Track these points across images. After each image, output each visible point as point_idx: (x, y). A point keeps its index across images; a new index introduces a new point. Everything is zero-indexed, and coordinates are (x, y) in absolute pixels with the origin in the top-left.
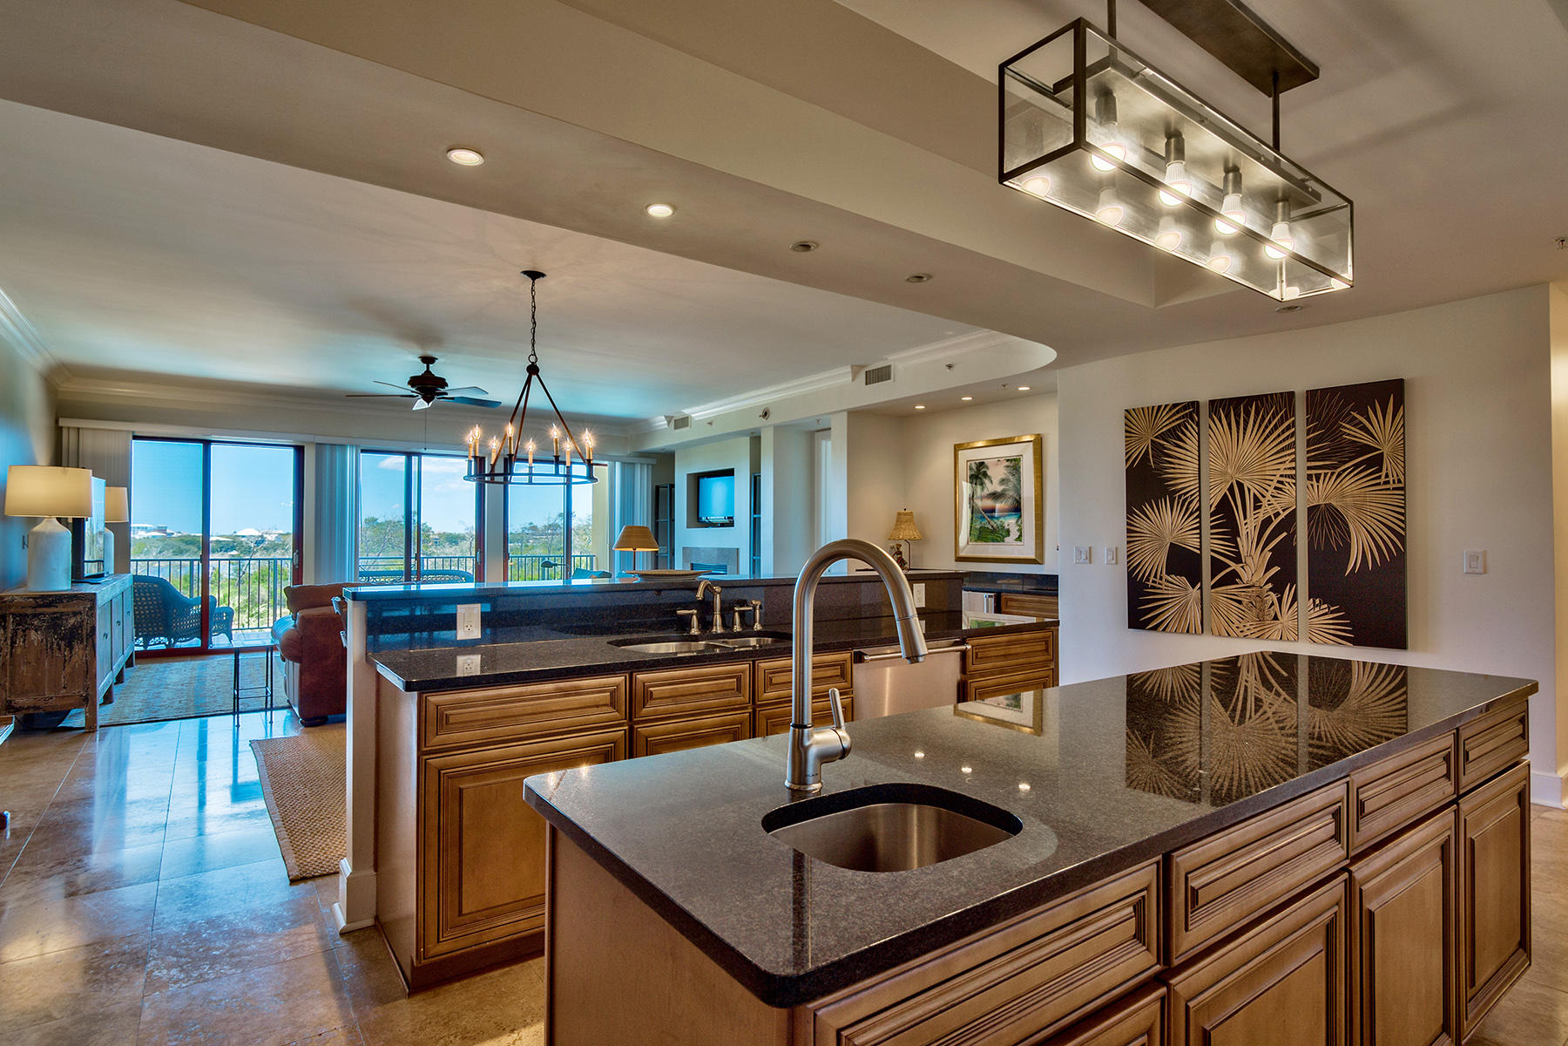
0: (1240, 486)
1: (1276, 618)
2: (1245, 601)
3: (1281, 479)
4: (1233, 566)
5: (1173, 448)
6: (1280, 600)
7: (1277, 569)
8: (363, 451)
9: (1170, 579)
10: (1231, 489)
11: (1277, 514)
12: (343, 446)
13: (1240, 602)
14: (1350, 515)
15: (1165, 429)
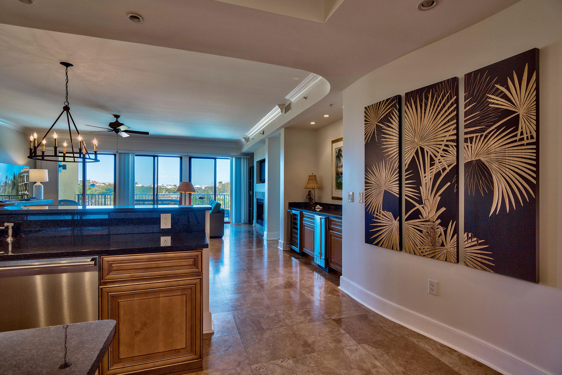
0: (422, 149)
1: (443, 245)
2: (424, 231)
3: (447, 143)
4: (418, 206)
5: (386, 128)
6: (445, 232)
7: (443, 209)
8: (136, 155)
9: (384, 214)
10: (417, 153)
11: (444, 169)
12: (128, 154)
13: (421, 231)
14: (494, 168)
15: (382, 117)
